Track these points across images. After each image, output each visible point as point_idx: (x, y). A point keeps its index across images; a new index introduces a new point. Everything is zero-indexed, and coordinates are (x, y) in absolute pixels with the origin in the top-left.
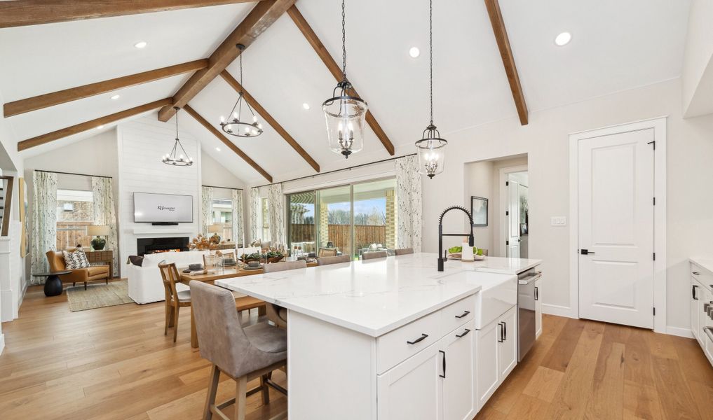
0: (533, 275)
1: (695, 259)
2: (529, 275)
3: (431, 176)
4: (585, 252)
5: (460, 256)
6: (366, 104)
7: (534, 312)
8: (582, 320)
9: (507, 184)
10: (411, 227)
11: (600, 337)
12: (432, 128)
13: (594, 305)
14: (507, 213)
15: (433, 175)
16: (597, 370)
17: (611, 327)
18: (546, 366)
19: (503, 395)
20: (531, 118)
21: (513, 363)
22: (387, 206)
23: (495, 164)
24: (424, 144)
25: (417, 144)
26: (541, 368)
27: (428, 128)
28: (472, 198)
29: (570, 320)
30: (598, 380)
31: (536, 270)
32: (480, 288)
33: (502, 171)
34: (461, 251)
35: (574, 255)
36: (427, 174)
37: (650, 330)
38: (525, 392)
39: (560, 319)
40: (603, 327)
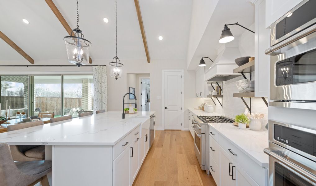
0: (154, 117)
1: (189, 109)
2: (152, 117)
3: (116, 78)
4: (166, 108)
5: (129, 112)
6: (91, 43)
7: (153, 130)
8: (165, 130)
9: (142, 83)
10: (102, 100)
11: (170, 134)
12: (117, 58)
13: (168, 125)
14: (142, 94)
15: (117, 78)
16: (170, 144)
17: (172, 131)
18: (157, 147)
19: (146, 160)
20: (151, 61)
21: (149, 148)
22: (83, 88)
23: (137, 75)
24: (113, 64)
25: (110, 64)
26: (156, 148)
27: (115, 58)
28: (129, 88)
29: (162, 131)
30: (171, 147)
31: (154, 115)
32: (141, 123)
33: (140, 78)
34: (129, 110)
35: (163, 109)
36: (115, 77)
37: (180, 130)
38: (153, 157)
39: (159, 131)
40: (170, 131)
